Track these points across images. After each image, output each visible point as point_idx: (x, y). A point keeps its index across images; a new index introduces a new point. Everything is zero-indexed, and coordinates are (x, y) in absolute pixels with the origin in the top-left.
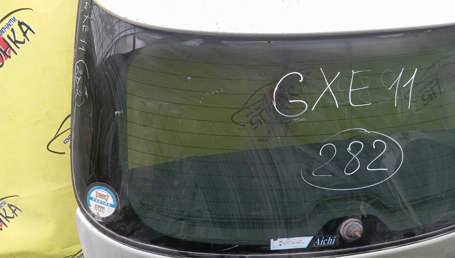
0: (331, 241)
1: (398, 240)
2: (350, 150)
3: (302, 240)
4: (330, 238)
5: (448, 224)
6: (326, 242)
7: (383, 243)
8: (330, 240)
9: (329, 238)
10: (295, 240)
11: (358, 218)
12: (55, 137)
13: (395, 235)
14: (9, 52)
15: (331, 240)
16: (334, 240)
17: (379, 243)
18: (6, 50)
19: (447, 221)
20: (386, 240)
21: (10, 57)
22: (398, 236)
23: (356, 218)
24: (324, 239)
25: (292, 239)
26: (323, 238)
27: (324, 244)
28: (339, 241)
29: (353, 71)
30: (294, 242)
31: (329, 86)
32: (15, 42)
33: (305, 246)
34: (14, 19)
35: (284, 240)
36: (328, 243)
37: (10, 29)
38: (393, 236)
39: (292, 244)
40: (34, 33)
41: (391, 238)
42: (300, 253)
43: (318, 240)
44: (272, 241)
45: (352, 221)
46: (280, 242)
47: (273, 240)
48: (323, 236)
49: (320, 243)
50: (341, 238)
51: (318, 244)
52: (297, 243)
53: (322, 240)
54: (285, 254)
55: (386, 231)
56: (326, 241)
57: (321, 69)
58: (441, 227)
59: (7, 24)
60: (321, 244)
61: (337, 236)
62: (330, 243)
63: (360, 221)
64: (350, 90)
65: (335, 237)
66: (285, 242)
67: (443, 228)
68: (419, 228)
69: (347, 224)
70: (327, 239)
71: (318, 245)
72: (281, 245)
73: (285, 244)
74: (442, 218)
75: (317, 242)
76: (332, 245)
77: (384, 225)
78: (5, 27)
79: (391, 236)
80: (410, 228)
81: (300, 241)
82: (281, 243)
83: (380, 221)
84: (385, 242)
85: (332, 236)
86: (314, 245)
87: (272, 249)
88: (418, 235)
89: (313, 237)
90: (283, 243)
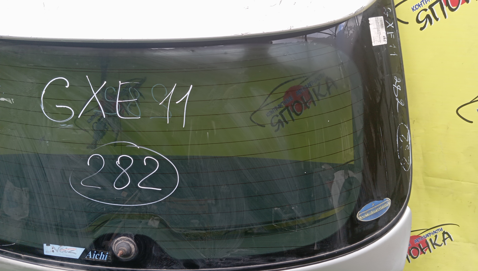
0: (103, 257)
1: (178, 269)
2: (119, 163)
3: (74, 250)
4: (102, 253)
5: (240, 263)
6: (98, 257)
7: (161, 269)
8: (102, 256)
9: (101, 253)
10: (66, 248)
11: (131, 237)
13: (174, 263)
15: (104, 255)
16: (107, 256)
17: (156, 269)
19: (239, 260)
20: (164, 267)
22: (178, 265)
23: (129, 237)
24: (96, 254)
25: (64, 247)
26: (95, 252)
27: (96, 258)
28: (112, 258)
29: (120, 82)
30: (67, 251)
31: (95, 94)
33: (77, 256)
35: (57, 247)
36: (100, 258)
38: (172, 264)
39: (64, 252)
41: (170, 266)
42: (72, 263)
43: (90, 253)
44: (45, 245)
45: (123, 239)
46: (53, 248)
47: (46, 245)
48: (95, 250)
49: (92, 256)
50: (114, 256)
51: (90, 257)
52: (69, 252)
53: (94, 254)
54: (58, 261)
55: (163, 256)
56: (98, 255)
57: (87, 76)
58: (231, 265)
60: (93, 258)
61: (110, 253)
62: (103, 259)
63: (133, 240)
64: (118, 101)
65: (107, 253)
66: (57, 249)
67: (234, 266)
68: (203, 261)
69: (118, 241)
70: (99, 254)
71: (90, 259)
72: (53, 251)
73: (57, 251)
74: (231, 255)
75: (89, 255)
76: (105, 261)
77: (162, 250)
79: (170, 264)
80: (192, 258)
81: (72, 251)
82: (54, 250)
83: (157, 244)
84: (163, 269)
85: (104, 252)
86: (86, 257)
87: (45, 253)
88: (202, 268)
89: (85, 249)
90: (55, 249)
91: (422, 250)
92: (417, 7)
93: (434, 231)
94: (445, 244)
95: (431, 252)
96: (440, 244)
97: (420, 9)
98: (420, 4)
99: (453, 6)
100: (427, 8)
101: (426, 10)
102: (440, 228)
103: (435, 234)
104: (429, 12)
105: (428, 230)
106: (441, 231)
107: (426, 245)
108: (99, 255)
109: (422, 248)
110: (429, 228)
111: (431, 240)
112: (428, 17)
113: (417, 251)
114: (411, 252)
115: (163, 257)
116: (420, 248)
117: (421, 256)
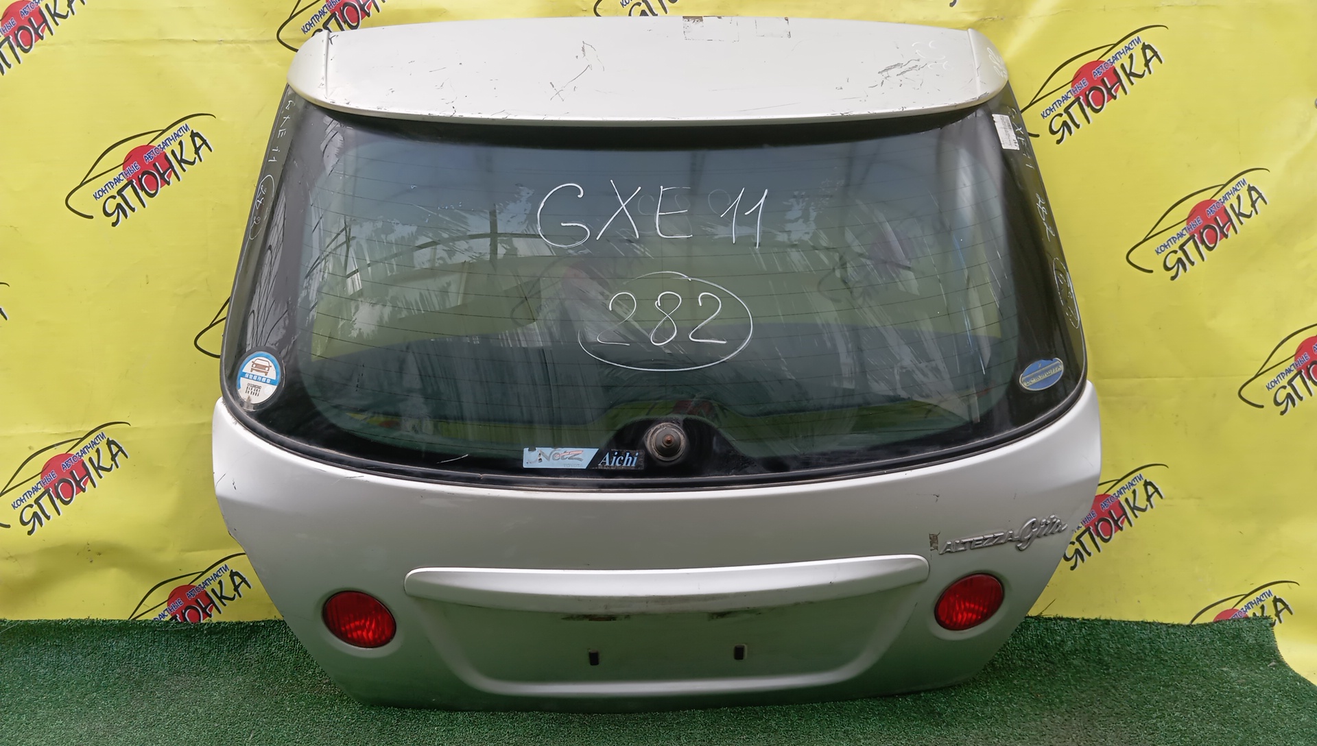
0: (630, 461)
1: (753, 474)
2: (659, 305)
3: (579, 454)
4: (628, 454)
6: (621, 462)
8: (628, 460)
9: (626, 455)
10: (565, 452)
11: (678, 423)
12: (211, 326)
13: (747, 464)
14: (169, 176)
15: (631, 458)
16: (636, 458)
17: (719, 475)
18: (165, 173)
20: (733, 471)
21: (169, 184)
22: (755, 466)
23: (673, 423)
24: (617, 456)
25: (561, 451)
26: (616, 453)
27: (617, 464)
28: (645, 462)
29: (662, 187)
30: (565, 457)
31: (623, 205)
32: (181, 161)
33: (584, 465)
34: (187, 128)
35: (547, 451)
36: (624, 465)
37: (178, 142)
39: (560, 459)
40: (211, 150)
41: (742, 469)
42: (574, 477)
43: (607, 456)
44: (526, 450)
45: (666, 425)
46: (540, 454)
47: (529, 450)
48: (615, 450)
49: (610, 463)
50: (648, 457)
51: (607, 464)
52: (570, 458)
53: (615, 458)
54: (547, 477)
55: (730, 452)
56: (620, 459)
57: (612, 181)
58: (841, 462)
59: (175, 134)
60: (612, 464)
61: (641, 453)
62: (629, 465)
63: (681, 427)
64: (658, 214)
65: (637, 454)
66: (548, 455)
67: (846, 464)
68: (795, 458)
69: (657, 430)
70: (623, 456)
71: (606, 467)
72: (540, 459)
73: (548, 459)
75: (605, 460)
76: (632, 469)
77: (725, 442)
78: (171, 138)
80: (779, 455)
81: (575, 455)
82: (542, 457)
83: (718, 434)
84: (729, 476)
85: (632, 451)
86: (600, 465)
87: (525, 466)
88: (794, 469)
89: (598, 449)
90: (545, 456)
91: (1116, 522)
92: (1048, 112)
93: (1129, 483)
94: (1152, 507)
95: (1131, 525)
96: (1144, 507)
97: (1053, 114)
98: (1052, 107)
99: (1097, 106)
100: (1063, 112)
101: (1061, 115)
102: (1137, 474)
103: (1132, 488)
104: (1065, 117)
105: (1119, 481)
106: (1140, 480)
107: (1122, 513)
108: (622, 458)
109: (1116, 519)
110: (1119, 478)
111: (1127, 500)
112: (1065, 124)
113: (1108, 525)
114: (1099, 529)
115: (730, 454)
116: (1113, 518)
117: (1116, 536)
